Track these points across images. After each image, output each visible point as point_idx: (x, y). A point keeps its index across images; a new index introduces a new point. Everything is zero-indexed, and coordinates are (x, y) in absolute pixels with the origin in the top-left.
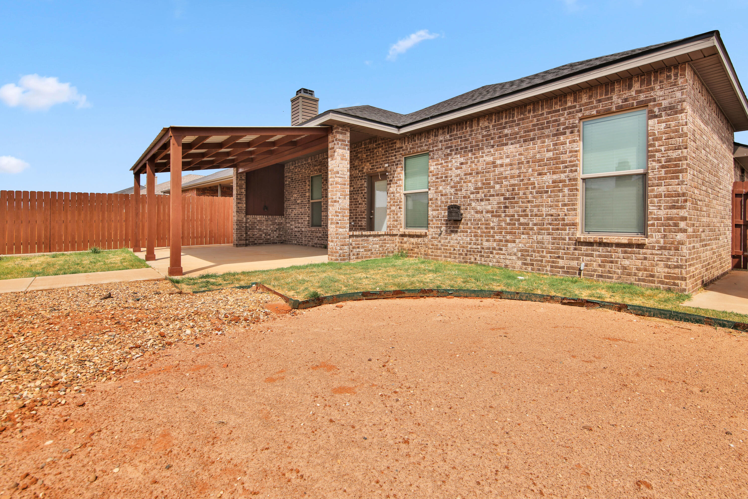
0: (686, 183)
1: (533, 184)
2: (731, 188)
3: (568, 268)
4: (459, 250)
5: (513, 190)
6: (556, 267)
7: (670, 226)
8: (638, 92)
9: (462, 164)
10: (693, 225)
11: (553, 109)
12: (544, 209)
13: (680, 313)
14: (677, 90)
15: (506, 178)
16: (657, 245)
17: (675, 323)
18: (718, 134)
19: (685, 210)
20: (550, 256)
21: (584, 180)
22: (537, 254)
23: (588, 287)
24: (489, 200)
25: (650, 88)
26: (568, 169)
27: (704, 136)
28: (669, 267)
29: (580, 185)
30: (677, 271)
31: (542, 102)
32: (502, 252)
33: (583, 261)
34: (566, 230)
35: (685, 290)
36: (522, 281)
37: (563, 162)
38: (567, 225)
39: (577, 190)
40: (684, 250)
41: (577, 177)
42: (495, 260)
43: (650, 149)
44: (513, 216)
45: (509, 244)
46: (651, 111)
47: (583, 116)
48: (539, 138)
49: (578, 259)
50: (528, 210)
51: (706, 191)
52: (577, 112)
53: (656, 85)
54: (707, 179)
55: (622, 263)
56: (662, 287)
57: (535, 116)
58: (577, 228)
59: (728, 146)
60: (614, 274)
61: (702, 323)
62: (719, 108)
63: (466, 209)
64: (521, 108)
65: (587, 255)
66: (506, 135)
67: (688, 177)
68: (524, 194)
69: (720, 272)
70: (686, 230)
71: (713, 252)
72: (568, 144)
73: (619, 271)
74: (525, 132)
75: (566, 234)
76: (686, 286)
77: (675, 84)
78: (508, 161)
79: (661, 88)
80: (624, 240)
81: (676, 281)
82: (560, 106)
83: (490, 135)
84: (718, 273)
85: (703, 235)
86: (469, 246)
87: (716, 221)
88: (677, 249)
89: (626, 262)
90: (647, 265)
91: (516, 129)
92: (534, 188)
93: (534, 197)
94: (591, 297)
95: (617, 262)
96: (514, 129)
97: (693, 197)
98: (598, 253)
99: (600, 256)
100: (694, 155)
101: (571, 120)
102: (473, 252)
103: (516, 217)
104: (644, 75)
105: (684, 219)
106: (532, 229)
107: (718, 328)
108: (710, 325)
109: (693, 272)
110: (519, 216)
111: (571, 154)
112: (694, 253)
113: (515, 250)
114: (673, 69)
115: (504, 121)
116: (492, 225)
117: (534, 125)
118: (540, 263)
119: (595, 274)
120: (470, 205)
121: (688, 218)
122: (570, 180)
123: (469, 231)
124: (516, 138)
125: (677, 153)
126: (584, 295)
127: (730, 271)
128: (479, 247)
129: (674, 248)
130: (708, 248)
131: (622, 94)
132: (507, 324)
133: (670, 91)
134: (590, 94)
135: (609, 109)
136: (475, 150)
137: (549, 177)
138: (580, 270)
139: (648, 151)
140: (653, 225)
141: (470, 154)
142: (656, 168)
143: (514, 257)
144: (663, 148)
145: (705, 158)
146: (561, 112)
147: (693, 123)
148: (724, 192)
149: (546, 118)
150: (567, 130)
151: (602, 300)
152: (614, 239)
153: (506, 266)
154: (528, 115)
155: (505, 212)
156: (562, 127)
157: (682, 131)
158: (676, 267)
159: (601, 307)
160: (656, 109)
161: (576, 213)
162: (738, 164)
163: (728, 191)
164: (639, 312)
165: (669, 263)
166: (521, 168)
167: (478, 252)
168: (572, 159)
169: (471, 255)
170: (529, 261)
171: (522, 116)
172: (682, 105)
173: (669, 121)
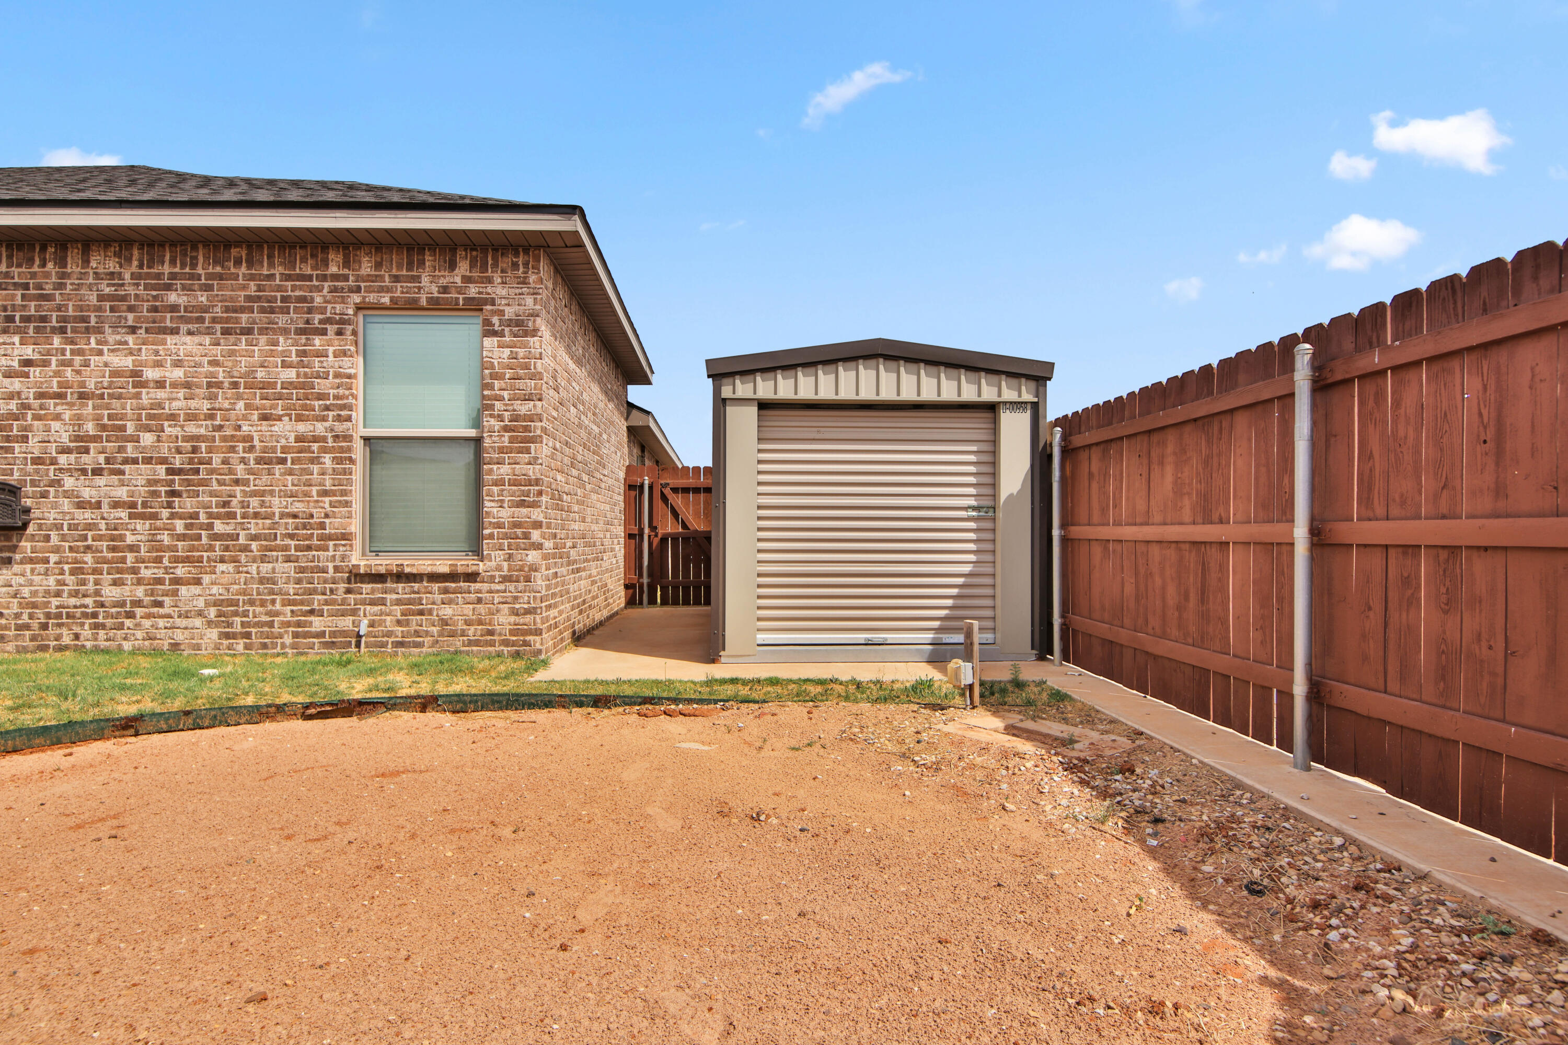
0: (540, 461)
1: (249, 439)
2: (622, 475)
3: (333, 634)
4: (18, 616)
5: (195, 450)
6: (307, 635)
7: (517, 538)
8: (467, 280)
9: (28, 363)
10: (555, 536)
11: (298, 271)
12: (276, 501)
13: (523, 695)
14: (528, 294)
15: (173, 417)
16: (497, 573)
17: (512, 715)
18: (600, 382)
19: (539, 510)
20: (292, 611)
21: (367, 440)
22: (258, 609)
23: (371, 672)
24: (122, 473)
25: (486, 277)
26: (331, 413)
27: (574, 384)
28: (515, 613)
29: (359, 451)
30: (528, 618)
31: (271, 247)
32: (161, 611)
33: (365, 615)
34: (328, 550)
35: (540, 652)
36: (211, 679)
37: (320, 397)
38: (330, 538)
39: (352, 461)
40: (539, 581)
41: (351, 432)
42: (139, 634)
43: (486, 393)
44: (195, 516)
45: (183, 590)
46: (487, 322)
47: (364, 302)
48: (263, 331)
49: (354, 612)
50: (235, 502)
51: (579, 478)
52: (351, 290)
53: (495, 275)
54: (580, 458)
55: (441, 613)
56: (506, 652)
57: (252, 278)
58: (351, 545)
59: (617, 407)
60: (426, 636)
61: (553, 707)
62: (602, 341)
63: (44, 495)
64: (216, 248)
65: (373, 603)
66: (174, 308)
67: (543, 450)
68: (223, 463)
69: (605, 613)
70: (542, 544)
71: (592, 581)
72: (331, 358)
73: (435, 630)
74: (227, 310)
75: (326, 558)
76: (542, 644)
77: (524, 282)
78: (178, 374)
79: (503, 283)
80: (444, 569)
81: (528, 638)
82: (313, 269)
83: (124, 298)
84: (602, 615)
85: (572, 552)
86: (55, 602)
87: (596, 529)
88: (528, 580)
89: (447, 611)
90: (483, 612)
91: (203, 298)
92: (252, 449)
93: (250, 472)
94: (371, 691)
95: (430, 613)
96: (196, 297)
97: (554, 486)
98: (394, 596)
99: (398, 602)
100: (555, 414)
101: (338, 306)
102: (69, 616)
103: (203, 519)
104: (476, 250)
105: (537, 525)
106: (246, 549)
107: (574, 710)
108: (564, 707)
109: (555, 618)
110: (210, 516)
111: (337, 381)
112: (557, 585)
113: (201, 603)
114: (522, 254)
115: (166, 269)
116: (130, 539)
117: (249, 298)
118: (266, 629)
119: (390, 640)
120: (57, 483)
121: (544, 524)
122: (336, 437)
123: (53, 558)
124: (201, 320)
125: (527, 407)
126: (358, 689)
127: (622, 610)
128: (89, 601)
129: (524, 577)
130: (583, 574)
131: (439, 277)
132: (132, 801)
133: (517, 291)
134: (379, 259)
135: (416, 301)
136: (74, 330)
137: (288, 427)
138: (359, 636)
139: (484, 397)
140: (491, 536)
141: (57, 341)
142: (496, 428)
143: (198, 622)
144: (506, 394)
145: (576, 421)
146: (315, 283)
147: (555, 357)
148: (610, 481)
149: (279, 289)
150: (328, 326)
151: (393, 695)
152: (424, 564)
153: (175, 646)
154: (233, 270)
155: (170, 505)
156: (317, 317)
157: (535, 368)
158: (528, 612)
159: (388, 709)
160: (495, 320)
161: (350, 512)
162: (635, 437)
163: (617, 480)
164: (458, 707)
165: (517, 606)
166: (216, 397)
167: (85, 615)
168: (341, 391)
169: (60, 625)
170: (238, 628)
171: (218, 269)
172: (534, 321)
173: (515, 347)
